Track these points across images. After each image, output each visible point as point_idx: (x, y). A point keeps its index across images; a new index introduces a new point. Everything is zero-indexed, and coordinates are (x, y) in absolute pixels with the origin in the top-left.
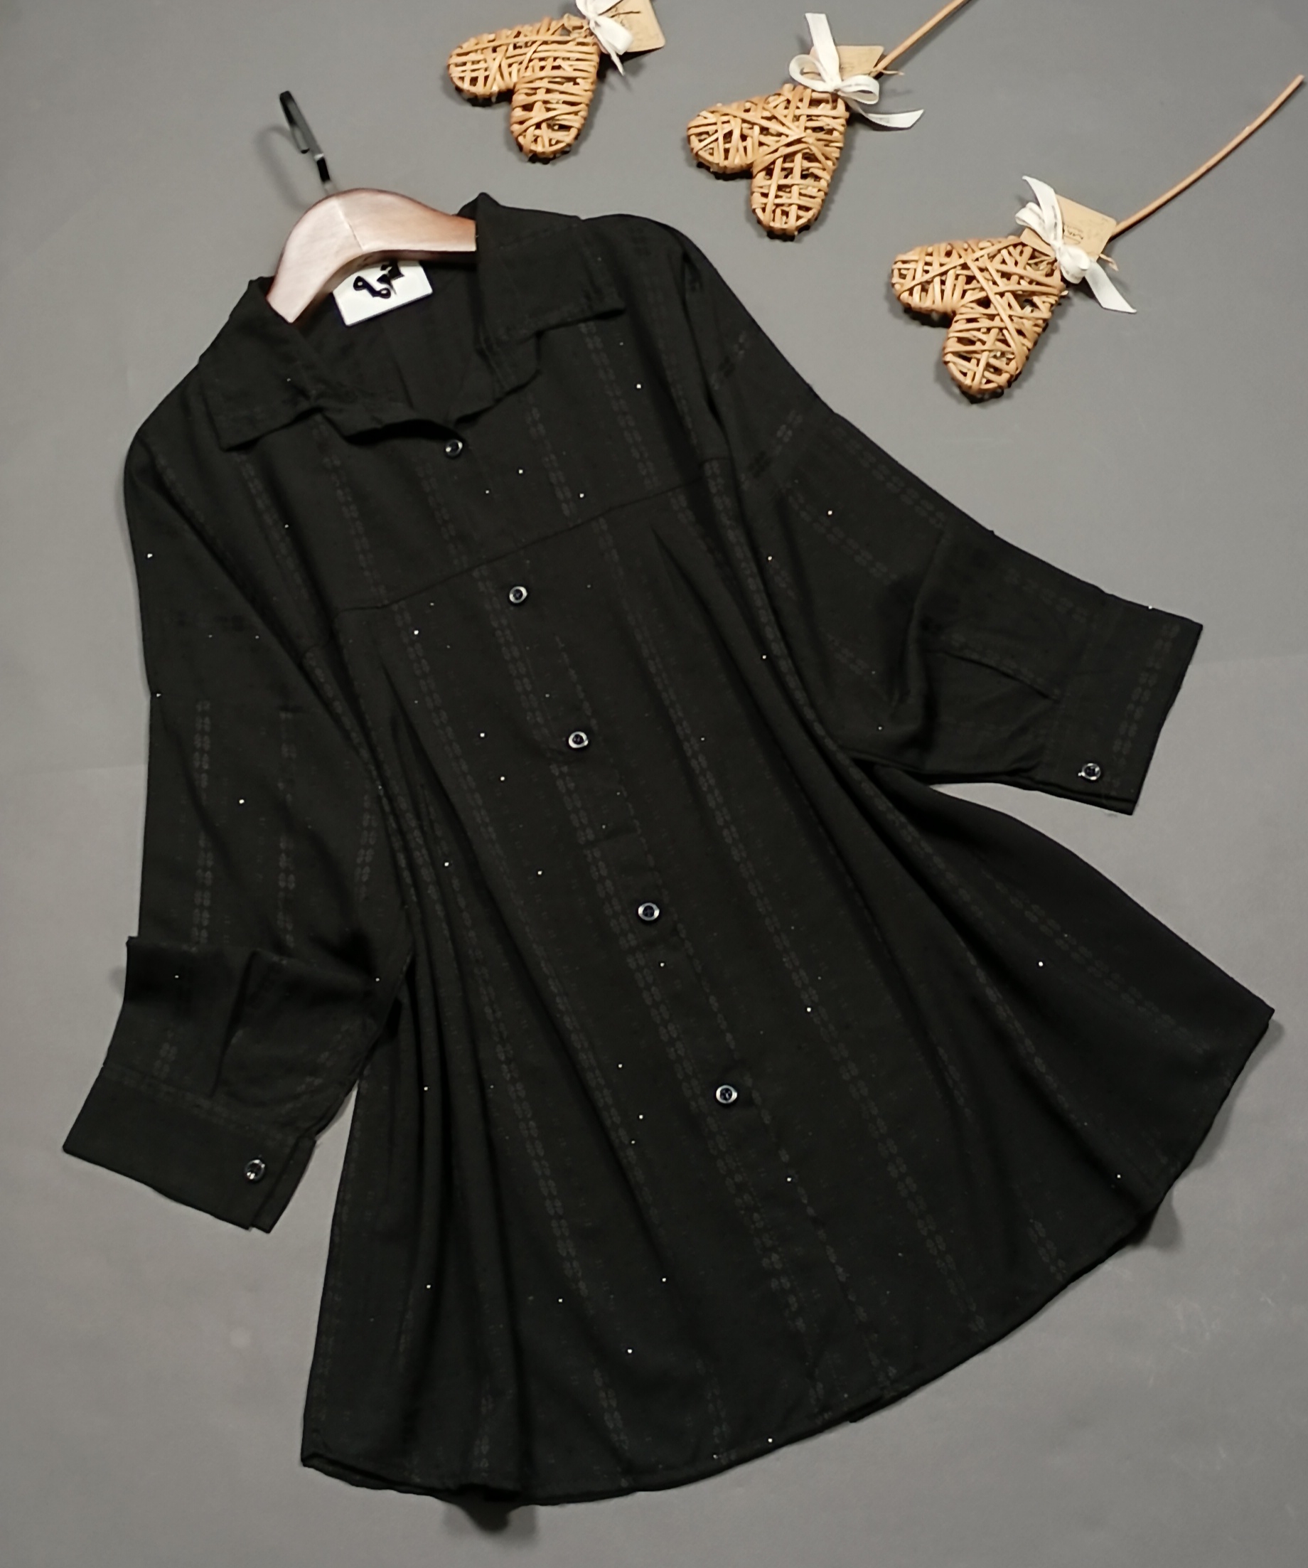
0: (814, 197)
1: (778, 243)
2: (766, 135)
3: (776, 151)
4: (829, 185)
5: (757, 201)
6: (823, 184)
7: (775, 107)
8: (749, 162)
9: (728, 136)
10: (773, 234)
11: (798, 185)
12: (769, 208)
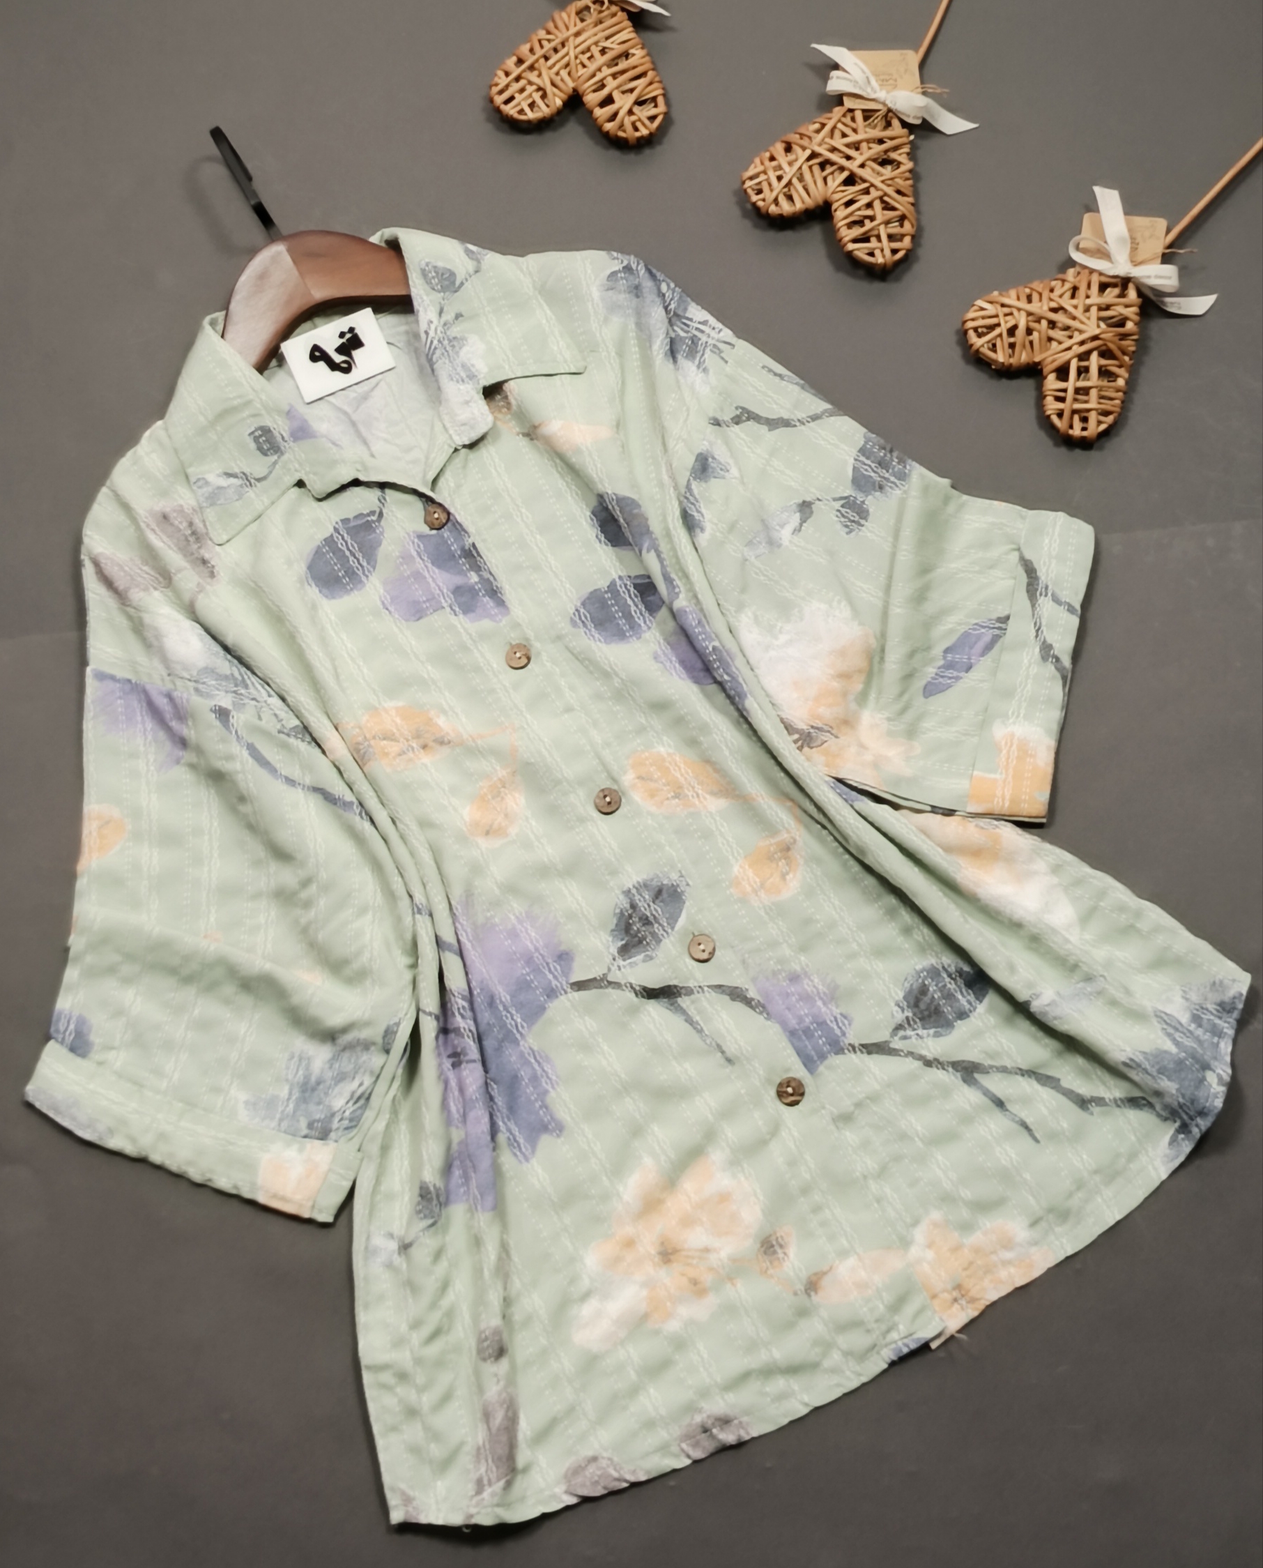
0: (1111, 399)
1: (1078, 452)
2: (1053, 328)
3: (1069, 348)
4: (1127, 383)
5: (1051, 406)
6: (1121, 382)
7: (1061, 296)
8: (1037, 359)
9: (1012, 331)
10: (1069, 442)
11: (1096, 387)
12: (1066, 414)
